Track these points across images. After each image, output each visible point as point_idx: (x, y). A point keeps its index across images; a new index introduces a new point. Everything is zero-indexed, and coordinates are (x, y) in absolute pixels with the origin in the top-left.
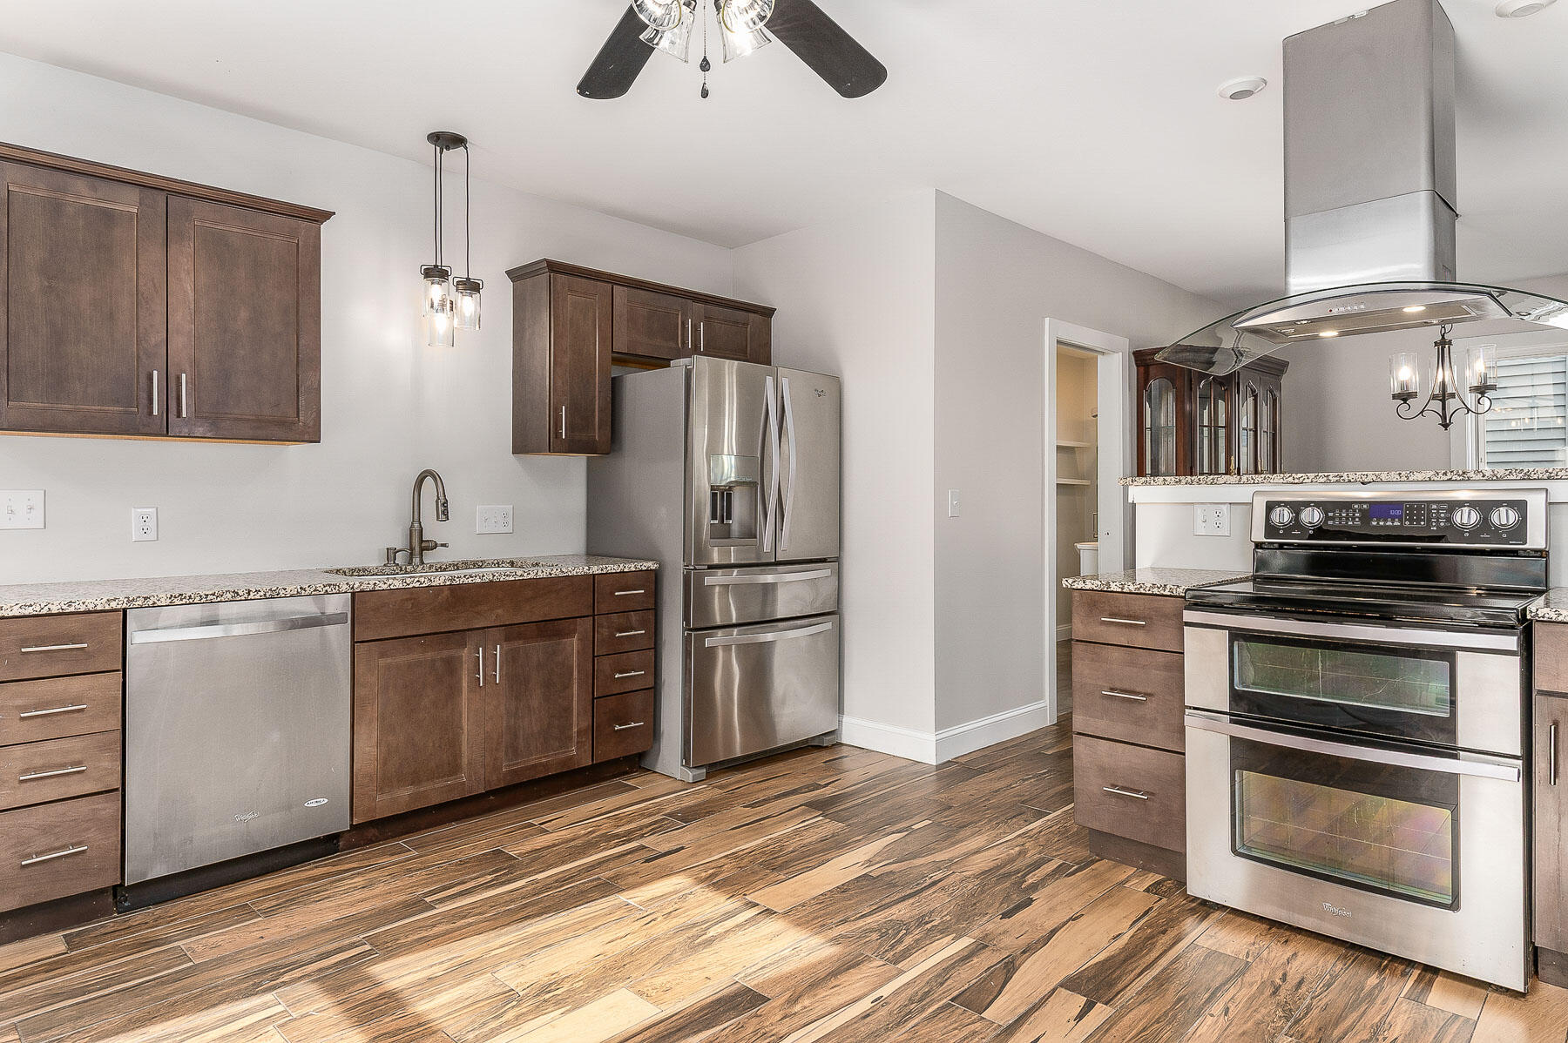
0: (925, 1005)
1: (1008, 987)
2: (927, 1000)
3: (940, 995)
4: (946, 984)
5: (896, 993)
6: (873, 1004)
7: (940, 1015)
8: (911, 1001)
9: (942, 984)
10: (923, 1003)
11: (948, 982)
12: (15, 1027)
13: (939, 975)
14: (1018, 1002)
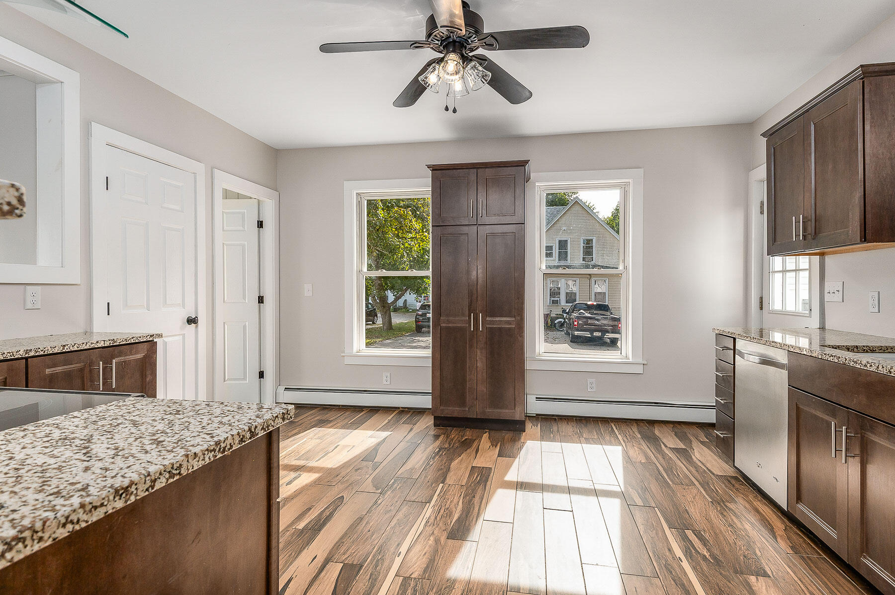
0: (374, 560)
1: (333, 586)
2: (374, 563)
3: (369, 567)
4: (369, 575)
5: (392, 561)
6: (399, 552)
7: (364, 556)
8: (382, 559)
9: (371, 574)
10: (375, 560)
11: (368, 577)
12: (647, 457)
13: (376, 580)
14: (326, 578)
